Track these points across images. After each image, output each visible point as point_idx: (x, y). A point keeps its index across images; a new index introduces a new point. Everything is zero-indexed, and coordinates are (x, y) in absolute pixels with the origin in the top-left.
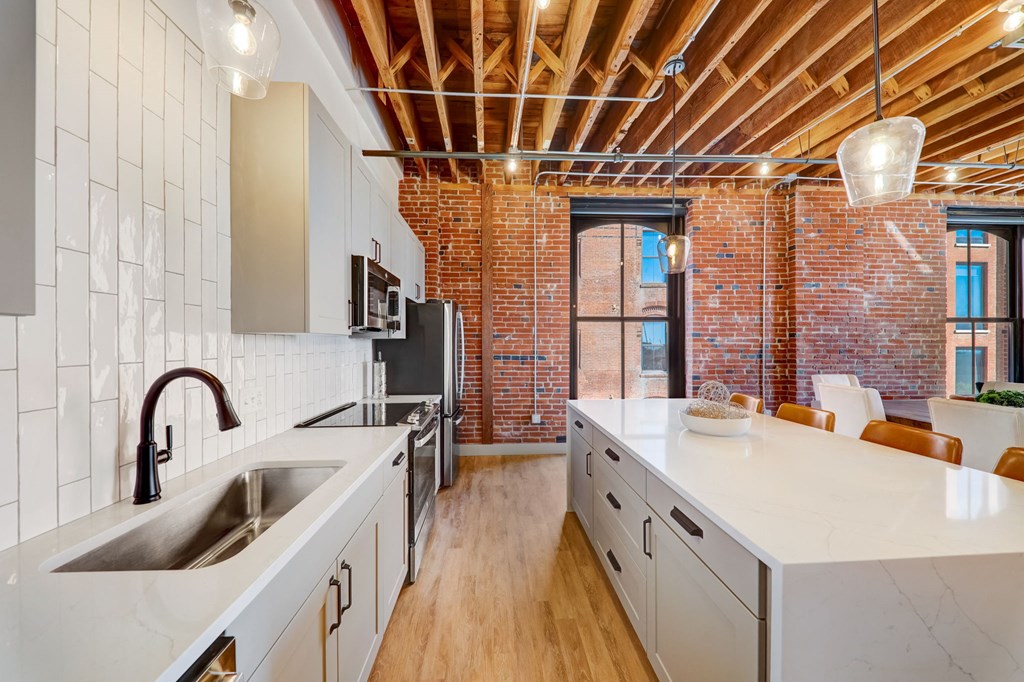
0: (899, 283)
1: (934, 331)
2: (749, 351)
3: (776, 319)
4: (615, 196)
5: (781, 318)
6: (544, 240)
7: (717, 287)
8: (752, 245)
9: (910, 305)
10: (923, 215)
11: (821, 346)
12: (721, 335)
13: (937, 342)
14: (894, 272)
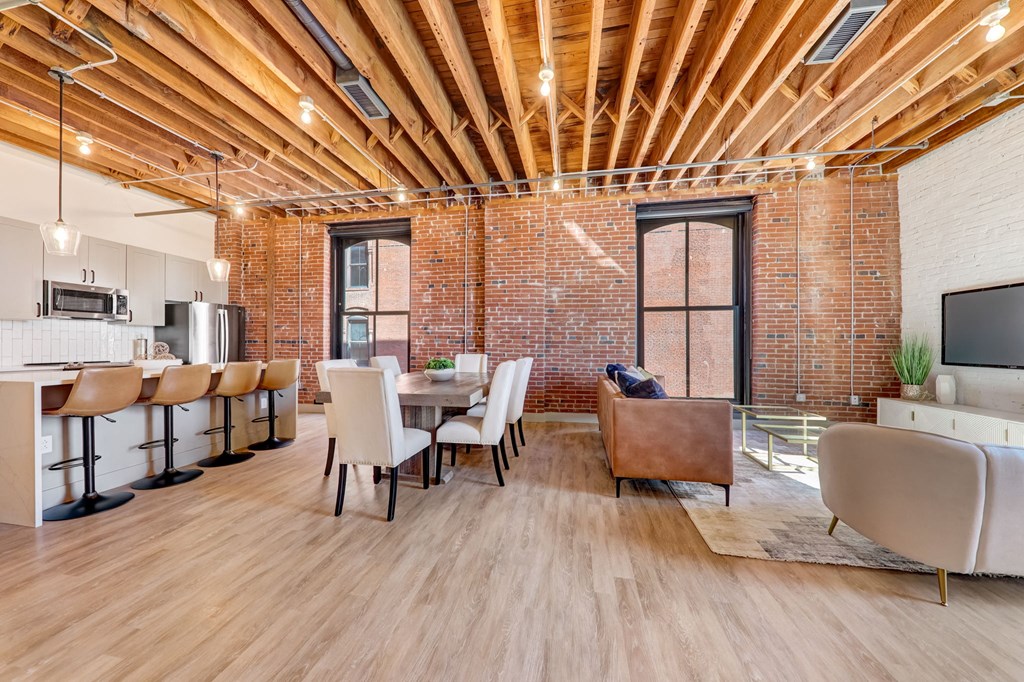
0: (587, 277)
1: (622, 320)
2: (455, 338)
3: (476, 311)
4: (355, 220)
5: (481, 310)
6: (308, 256)
7: (430, 286)
8: (457, 251)
9: (598, 296)
10: (611, 215)
11: (507, 333)
12: (433, 324)
13: (625, 329)
14: (582, 268)
